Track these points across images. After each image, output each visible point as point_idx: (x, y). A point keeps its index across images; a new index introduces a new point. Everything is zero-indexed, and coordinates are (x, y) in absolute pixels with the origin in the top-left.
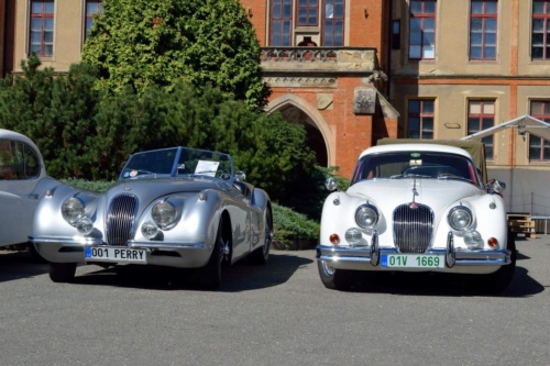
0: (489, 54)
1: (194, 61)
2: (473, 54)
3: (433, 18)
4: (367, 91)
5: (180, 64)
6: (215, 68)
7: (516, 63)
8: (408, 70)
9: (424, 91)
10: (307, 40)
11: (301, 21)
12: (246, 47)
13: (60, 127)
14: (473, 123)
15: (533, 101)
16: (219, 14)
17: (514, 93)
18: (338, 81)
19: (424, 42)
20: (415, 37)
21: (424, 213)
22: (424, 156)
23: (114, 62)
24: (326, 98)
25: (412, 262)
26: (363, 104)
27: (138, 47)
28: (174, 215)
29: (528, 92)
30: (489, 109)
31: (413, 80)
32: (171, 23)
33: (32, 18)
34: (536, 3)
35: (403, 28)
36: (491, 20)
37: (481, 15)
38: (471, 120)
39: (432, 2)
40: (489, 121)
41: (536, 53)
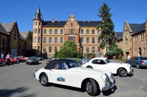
1: (72, 47)
2: (87, 43)
4: (79, 47)
7: (91, 44)
8: (81, 44)
9: (82, 46)
11: (71, 40)
19: (82, 41)
27: (68, 46)
29: (92, 46)
30: (88, 48)
32: (70, 44)
33: (44, 39)
34: (93, 38)
35: (80, 40)
36: (89, 40)
37: (88, 39)
38: (87, 49)
39: (83, 38)
40: (89, 49)
41: (93, 43)
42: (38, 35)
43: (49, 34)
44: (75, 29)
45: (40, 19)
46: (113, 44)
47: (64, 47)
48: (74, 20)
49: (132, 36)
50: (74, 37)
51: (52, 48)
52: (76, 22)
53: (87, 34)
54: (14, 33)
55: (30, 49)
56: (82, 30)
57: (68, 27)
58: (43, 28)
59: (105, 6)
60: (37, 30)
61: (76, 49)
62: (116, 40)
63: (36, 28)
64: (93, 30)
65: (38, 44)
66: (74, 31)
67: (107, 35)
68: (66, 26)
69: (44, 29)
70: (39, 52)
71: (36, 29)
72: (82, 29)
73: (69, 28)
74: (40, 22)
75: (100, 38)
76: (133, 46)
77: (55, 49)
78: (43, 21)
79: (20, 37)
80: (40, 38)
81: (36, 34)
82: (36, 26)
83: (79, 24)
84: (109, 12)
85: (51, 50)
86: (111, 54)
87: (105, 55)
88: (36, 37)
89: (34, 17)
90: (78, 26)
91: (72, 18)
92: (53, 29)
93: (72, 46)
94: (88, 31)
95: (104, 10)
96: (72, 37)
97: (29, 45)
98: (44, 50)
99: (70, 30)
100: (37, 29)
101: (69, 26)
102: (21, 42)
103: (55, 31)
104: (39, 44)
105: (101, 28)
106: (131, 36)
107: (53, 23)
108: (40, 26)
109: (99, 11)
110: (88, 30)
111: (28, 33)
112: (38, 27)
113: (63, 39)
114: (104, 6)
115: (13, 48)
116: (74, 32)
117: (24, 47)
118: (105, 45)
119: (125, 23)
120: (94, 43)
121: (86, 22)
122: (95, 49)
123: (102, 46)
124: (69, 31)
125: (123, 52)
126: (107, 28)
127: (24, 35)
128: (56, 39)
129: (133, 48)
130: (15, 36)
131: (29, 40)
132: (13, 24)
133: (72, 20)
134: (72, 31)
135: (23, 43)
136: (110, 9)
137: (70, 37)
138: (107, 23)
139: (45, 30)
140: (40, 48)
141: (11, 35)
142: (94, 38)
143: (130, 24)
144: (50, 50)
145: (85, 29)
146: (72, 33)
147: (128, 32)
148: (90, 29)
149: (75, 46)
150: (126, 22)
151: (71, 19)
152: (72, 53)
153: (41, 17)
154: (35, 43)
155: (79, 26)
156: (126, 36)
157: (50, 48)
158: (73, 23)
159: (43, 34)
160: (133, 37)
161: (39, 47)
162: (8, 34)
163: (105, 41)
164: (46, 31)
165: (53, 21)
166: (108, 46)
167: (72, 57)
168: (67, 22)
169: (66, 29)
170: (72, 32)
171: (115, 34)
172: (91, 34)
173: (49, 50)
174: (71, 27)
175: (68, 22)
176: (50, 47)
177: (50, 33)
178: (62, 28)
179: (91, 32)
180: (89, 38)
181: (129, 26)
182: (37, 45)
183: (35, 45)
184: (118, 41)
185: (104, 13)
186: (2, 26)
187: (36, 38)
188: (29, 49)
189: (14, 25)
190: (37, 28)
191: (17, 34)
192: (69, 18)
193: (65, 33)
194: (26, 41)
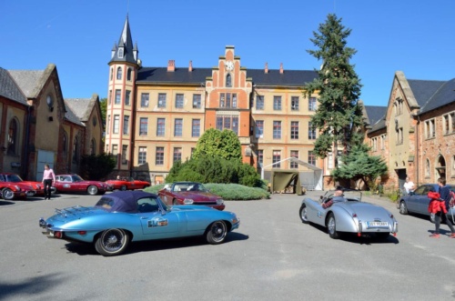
1: (227, 150)
2: (274, 137)
3: (262, 126)
4: (248, 149)
5: (224, 151)
7: (287, 140)
8: (256, 142)
11: (226, 127)
15: (292, 151)
17: (286, 149)
19: (260, 133)
20: (258, 131)
26: (248, 153)
27: (214, 147)
29: (290, 148)
30: (279, 153)
31: (257, 145)
32: (221, 140)
33: (141, 123)
34: (292, 122)
35: (254, 129)
36: (280, 128)
37: (277, 126)
38: (274, 157)
39: (262, 122)
40: (279, 157)
41: (292, 137)
42: (123, 109)
43: (156, 109)
44: (238, 94)
45: (129, 60)
46: (357, 143)
47: (202, 148)
48: (236, 64)
49: (415, 117)
50: (235, 120)
51: (165, 152)
52: (240, 72)
53: (275, 109)
54: (49, 101)
55: (97, 153)
56: (260, 98)
57: (218, 88)
58: (139, 87)
59: (333, 23)
60: (119, 95)
61: (238, 156)
62: (366, 129)
63: (117, 87)
64: (293, 98)
65: (122, 139)
66: (235, 99)
67: (338, 114)
68: (211, 82)
69: (141, 90)
70: (123, 164)
71: (117, 90)
72: (261, 94)
73: (219, 90)
74: (129, 71)
75: (317, 122)
76: (418, 150)
77: (175, 154)
78: (138, 67)
79: (66, 116)
80: (130, 119)
81: (115, 106)
82: (118, 81)
83: (251, 79)
84: (344, 43)
85: (162, 158)
86: (348, 174)
87: (331, 176)
88: (115, 115)
89: (113, 53)
90: (248, 86)
91: (230, 59)
92: (171, 93)
93: (227, 147)
94: (280, 102)
95: (328, 34)
96: (227, 119)
97: (93, 141)
98: (140, 158)
99: (222, 95)
100: (120, 90)
101: (221, 85)
102: (67, 129)
103: (177, 98)
104: (124, 137)
105: (319, 91)
106: (412, 120)
107: (171, 73)
108: (131, 83)
109: (314, 38)
110: (277, 99)
111: (93, 104)
112: (125, 85)
113: (199, 125)
114: (330, 24)
115: (42, 149)
116: (236, 103)
117: (76, 145)
118: (329, 146)
119: (396, 76)
120: (297, 137)
121: (274, 73)
122: (299, 159)
123: (321, 150)
124: (218, 100)
125: (386, 169)
126: (338, 93)
127: (79, 110)
128: (178, 122)
129: (418, 156)
130: (52, 110)
131: (95, 124)
132: (45, 73)
133: (230, 64)
134: (228, 99)
135: (76, 132)
136: (348, 34)
137: (221, 119)
138: (338, 76)
139: (145, 97)
140: (128, 149)
141: (39, 108)
142: (297, 122)
143: (411, 82)
144: (159, 158)
145: (269, 95)
146: (228, 107)
147: (404, 106)
148: (287, 95)
149: (237, 145)
150: (399, 73)
151: (227, 63)
152: (224, 168)
153: (135, 53)
154: (113, 136)
155: (251, 83)
156: (399, 119)
157: (160, 151)
158: (233, 75)
159: (139, 108)
160: (418, 123)
161: (124, 147)
162: (30, 103)
163: (330, 132)
164: (148, 99)
165: (171, 69)
166: (341, 148)
167: (224, 181)
168: (213, 72)
169: (209, 92)
170: (228, 104)
171: (364, 111)
172: (287, 110)
173: (157, 158)
174: (224, 87)
175: (218, 72)
176: (158, 148)
177: (159, 106)
178: (197, 90)
179: (287, 104)
180: (280, 122)
181: (409, 87)
182: (117, 142)
183: (113, 140)
184: (373, 134)
185: (329, 46)
186: (11, 78)
187: (117, 118)
188: (93, 154)
189: (48, 75)
190: (121, 87)
191: (55, 106)
192: (221, 58)
193: (207, 107)
194: (84, 127)
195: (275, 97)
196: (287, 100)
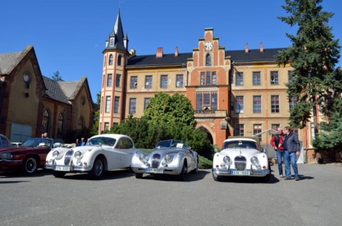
0: (259, 111)
2: (254, 111)
3: (242, 102)
4: (224, 122)
5: (171, 116)
6: (181, 117)
7: (267, 114)
8: (236, 116)
9: (241, 122)
10: (207, 108)
11: (205, 103)
12: (190, 110)
13: (138, 134)
14: (255, 131)
15: (273, 125)
16: (182, 101)
17: (267, 122)
18: (216, 120)
19: (240, 108)
20: (238, 107)
21: (243, 159)
22: (243, 142)
23: (153, 115)
24: (212, 125)
25: (240, 173)
26: (223, 126)
27: (160, 111)
28: (171, 159)
29: (271, 122)
30: (260, 127)
31: (237, 119)
32: (169, 104)
33: (130, 103)
34: (272, 96)
35: (233, 105)
36: (260, 102)
37: (257, 100)
39: (242, 97)
40: (260, 131)
41: (273, 111)
42: (114, 91)
44: (217, 71)
45: (120, 48)
48: (215, 45)
50: (214, 95)
52: (219, 51)
53: (254, 84)
54: (26, 78)
57: (198, 67)
58: (129, 72)
60: (111, 78)
63: (109, 72)
64: (272, 72)
65: (112, 118)
66: (214, 76)
68: (191, 62)
69: (130, 74)
71: (109, 74)
72: (240, 70)
73: (199, 69)
74: (120, 57)
80: (120, 100)
81: (107, 89)
82: (109, 67)
83: (230, 57)
84: (320, 8)
86: (329, 143)
88: (107, 97)
89: (107, 43)
90: (227, 64)
91: (209, 40)
92: (156, 75)
94: (259, 77)
96: (206, 95)
97: (82, 118)
99: (202, 73)
100: (111, 74)
101: (201, 64)
102: (51, 106)
103: (161, 79)
104: (115, 115)
107: (159, 58)
108: (121, 68)
109: (286, 5)
110: (256, 74)
111: (81, 85)
112: (115, 69)
115: (18, 122)
116: (215, 81)
117: (63, 121)
118: (307, 115)
120: (278, 111)
121: (254, 52)
123: (300, 118)
124: (199, 79)
127: (69, 91)
130: (28, 87)
131: (83, 104)
133: (209, 45)
134: (208, 78)
135: (60, 109)
137: (201, 95)
139: (134, 78)
141: (13, 84)
145: (247, 71)
146: (208, 84)
148: (266, 70)
151: (206, 44)
153: (125, 42)
154: (105, 115)
155: (229, 61)
158: (212, 54)
159: (129, 90)
162: (2, 79)
164: (136, 81)
165: (159, 55)
166: (321, 118)
168: (194, 53)
169: (190, 71)
170: (208, 81)
172: (266, 84)
174: (204, 66)
175: (198, 53)
177: (146, 87)
178: (179, 71)
179: (266, 79)
180: (259, 97)
182: (109, 120)
183: (105, 119)
185: (301, 10)
187: (109, 98)
190: (112, 72)
191: (34, 85)
192: (200, 40)
193: (189, 85)
194: (71, 105)
195: (254, 73)
196: (266, 75)
